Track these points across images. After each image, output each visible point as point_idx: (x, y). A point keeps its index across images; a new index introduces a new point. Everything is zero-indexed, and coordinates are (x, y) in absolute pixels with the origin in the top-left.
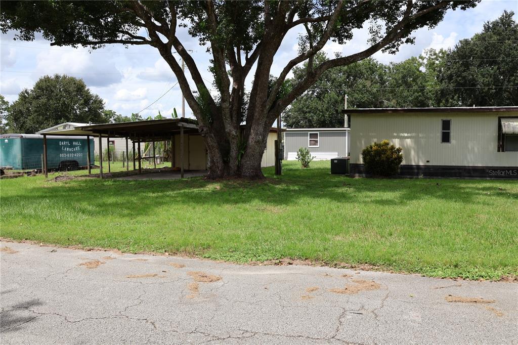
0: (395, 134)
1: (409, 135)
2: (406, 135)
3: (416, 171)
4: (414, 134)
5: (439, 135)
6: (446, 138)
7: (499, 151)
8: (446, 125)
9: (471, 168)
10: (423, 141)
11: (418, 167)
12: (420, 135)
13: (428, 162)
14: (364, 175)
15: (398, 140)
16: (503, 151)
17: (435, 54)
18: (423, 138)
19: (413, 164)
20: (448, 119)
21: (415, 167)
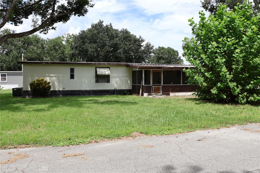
0: (47, 75)
1: (54, 75)
2: (53, 75)
3: (58, 93)
4: (56, 75)
5: (69, 75)
6: (72, 77)
7: (96, 83)
8: (72, 70)
9: (84, 91)
10: (61, 78)
11: (59, 91)
12: (60, 75)
13: (64, 88)
14: (31, 96)
15: (49, 78)
16: (98, 83)
17: (70, 36)
18: (61, 76)
19: (57, 90)
20: (73, 67)
21: (58, 91)
